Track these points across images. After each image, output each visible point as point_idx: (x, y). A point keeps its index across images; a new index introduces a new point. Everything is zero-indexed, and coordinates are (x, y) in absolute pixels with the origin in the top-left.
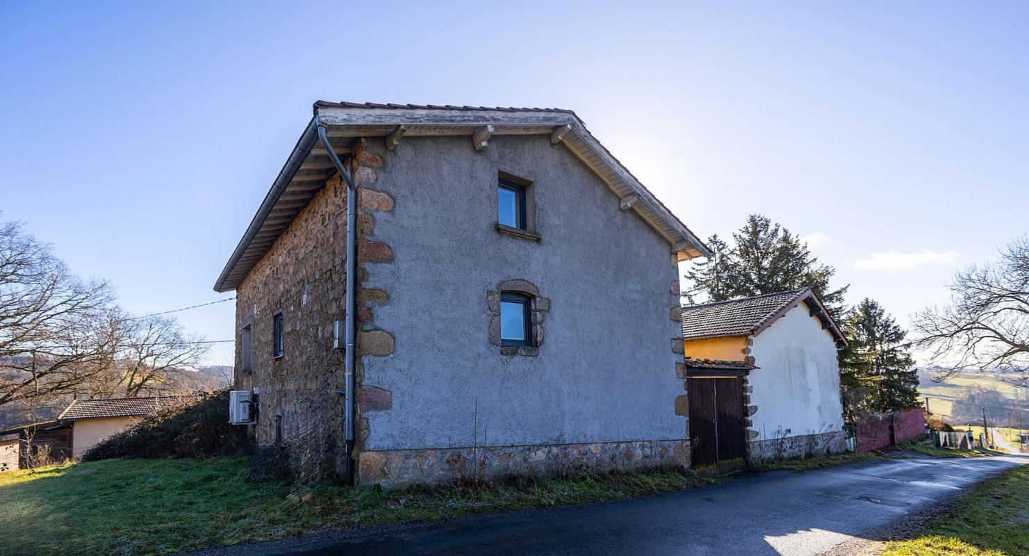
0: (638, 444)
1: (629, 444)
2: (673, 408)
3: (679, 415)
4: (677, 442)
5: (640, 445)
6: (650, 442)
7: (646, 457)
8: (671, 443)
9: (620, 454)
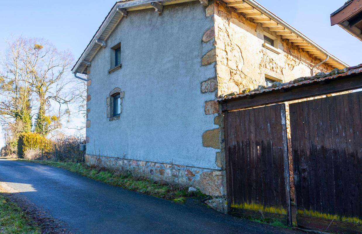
0: (168, 166)
1: (162, 165)
2: (201, 141)
3: (208, 146)
4: (205, 170)
5: (170, 167)
6: (178, 166)
7: (174, 176)
8: (198, 170)
9: (156, 170)
